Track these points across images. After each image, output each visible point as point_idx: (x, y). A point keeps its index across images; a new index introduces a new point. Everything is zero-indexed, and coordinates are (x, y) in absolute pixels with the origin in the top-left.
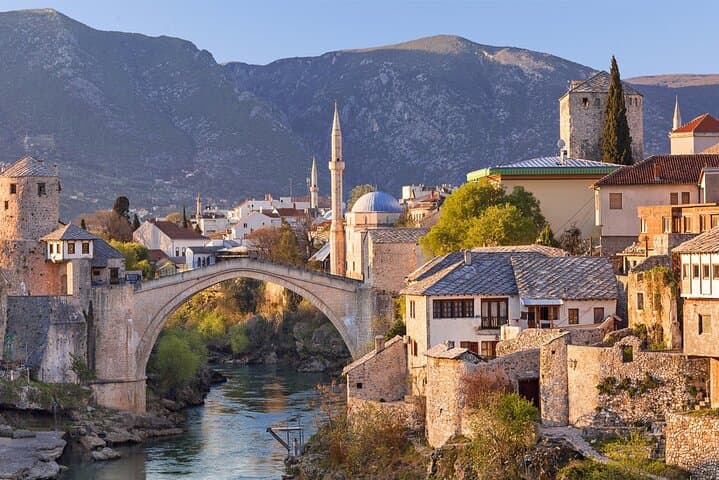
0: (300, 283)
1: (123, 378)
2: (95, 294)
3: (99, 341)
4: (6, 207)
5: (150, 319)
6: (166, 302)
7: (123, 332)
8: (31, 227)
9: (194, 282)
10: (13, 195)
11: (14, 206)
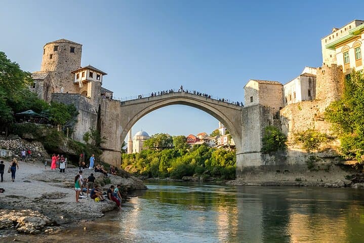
0: (212, 105)
1: (114, 149)
2: (102, 101)
3: (103, 127)
4: (51, 58)
5: (129, 120)
6: (139, 111)
7: (115, 124)
8: (65, 67)
9: (155, 102)
10: (56, 52)
11: (55, 57)
